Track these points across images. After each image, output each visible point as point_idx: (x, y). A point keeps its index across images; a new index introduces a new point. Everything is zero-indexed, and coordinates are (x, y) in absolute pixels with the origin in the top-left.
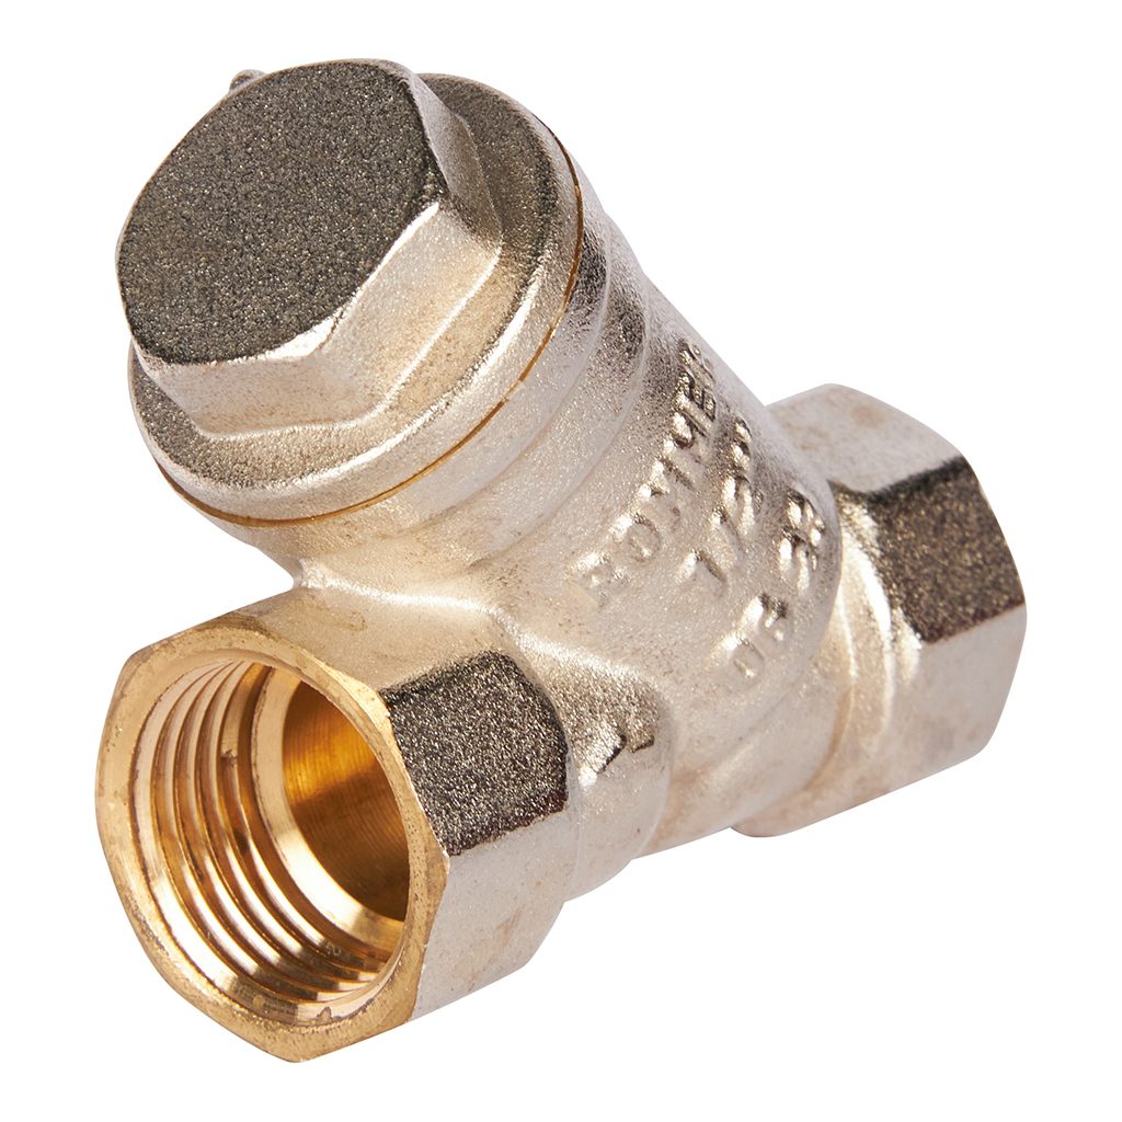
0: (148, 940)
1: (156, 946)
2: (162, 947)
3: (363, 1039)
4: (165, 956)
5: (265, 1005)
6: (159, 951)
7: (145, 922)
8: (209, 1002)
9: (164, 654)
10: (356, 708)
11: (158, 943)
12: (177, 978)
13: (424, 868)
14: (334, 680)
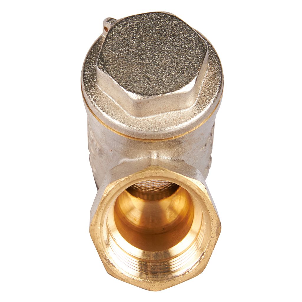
0: (109, 265)
1: (112, 266)
2: (114, 266)
3: (187, 280)
4: (115, 268)
5: (147, 277)
6: (113, 267)
7: (108, 259)
8: (130, 279)
9: (126, 181)
10: (197, 187)
11: (113, 265)
12: (119, 274)
13: (216, 228)
14: (189, 181)
